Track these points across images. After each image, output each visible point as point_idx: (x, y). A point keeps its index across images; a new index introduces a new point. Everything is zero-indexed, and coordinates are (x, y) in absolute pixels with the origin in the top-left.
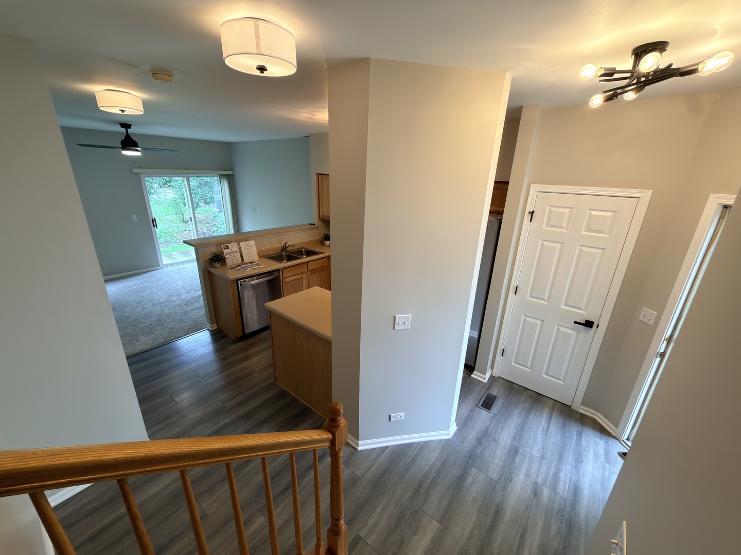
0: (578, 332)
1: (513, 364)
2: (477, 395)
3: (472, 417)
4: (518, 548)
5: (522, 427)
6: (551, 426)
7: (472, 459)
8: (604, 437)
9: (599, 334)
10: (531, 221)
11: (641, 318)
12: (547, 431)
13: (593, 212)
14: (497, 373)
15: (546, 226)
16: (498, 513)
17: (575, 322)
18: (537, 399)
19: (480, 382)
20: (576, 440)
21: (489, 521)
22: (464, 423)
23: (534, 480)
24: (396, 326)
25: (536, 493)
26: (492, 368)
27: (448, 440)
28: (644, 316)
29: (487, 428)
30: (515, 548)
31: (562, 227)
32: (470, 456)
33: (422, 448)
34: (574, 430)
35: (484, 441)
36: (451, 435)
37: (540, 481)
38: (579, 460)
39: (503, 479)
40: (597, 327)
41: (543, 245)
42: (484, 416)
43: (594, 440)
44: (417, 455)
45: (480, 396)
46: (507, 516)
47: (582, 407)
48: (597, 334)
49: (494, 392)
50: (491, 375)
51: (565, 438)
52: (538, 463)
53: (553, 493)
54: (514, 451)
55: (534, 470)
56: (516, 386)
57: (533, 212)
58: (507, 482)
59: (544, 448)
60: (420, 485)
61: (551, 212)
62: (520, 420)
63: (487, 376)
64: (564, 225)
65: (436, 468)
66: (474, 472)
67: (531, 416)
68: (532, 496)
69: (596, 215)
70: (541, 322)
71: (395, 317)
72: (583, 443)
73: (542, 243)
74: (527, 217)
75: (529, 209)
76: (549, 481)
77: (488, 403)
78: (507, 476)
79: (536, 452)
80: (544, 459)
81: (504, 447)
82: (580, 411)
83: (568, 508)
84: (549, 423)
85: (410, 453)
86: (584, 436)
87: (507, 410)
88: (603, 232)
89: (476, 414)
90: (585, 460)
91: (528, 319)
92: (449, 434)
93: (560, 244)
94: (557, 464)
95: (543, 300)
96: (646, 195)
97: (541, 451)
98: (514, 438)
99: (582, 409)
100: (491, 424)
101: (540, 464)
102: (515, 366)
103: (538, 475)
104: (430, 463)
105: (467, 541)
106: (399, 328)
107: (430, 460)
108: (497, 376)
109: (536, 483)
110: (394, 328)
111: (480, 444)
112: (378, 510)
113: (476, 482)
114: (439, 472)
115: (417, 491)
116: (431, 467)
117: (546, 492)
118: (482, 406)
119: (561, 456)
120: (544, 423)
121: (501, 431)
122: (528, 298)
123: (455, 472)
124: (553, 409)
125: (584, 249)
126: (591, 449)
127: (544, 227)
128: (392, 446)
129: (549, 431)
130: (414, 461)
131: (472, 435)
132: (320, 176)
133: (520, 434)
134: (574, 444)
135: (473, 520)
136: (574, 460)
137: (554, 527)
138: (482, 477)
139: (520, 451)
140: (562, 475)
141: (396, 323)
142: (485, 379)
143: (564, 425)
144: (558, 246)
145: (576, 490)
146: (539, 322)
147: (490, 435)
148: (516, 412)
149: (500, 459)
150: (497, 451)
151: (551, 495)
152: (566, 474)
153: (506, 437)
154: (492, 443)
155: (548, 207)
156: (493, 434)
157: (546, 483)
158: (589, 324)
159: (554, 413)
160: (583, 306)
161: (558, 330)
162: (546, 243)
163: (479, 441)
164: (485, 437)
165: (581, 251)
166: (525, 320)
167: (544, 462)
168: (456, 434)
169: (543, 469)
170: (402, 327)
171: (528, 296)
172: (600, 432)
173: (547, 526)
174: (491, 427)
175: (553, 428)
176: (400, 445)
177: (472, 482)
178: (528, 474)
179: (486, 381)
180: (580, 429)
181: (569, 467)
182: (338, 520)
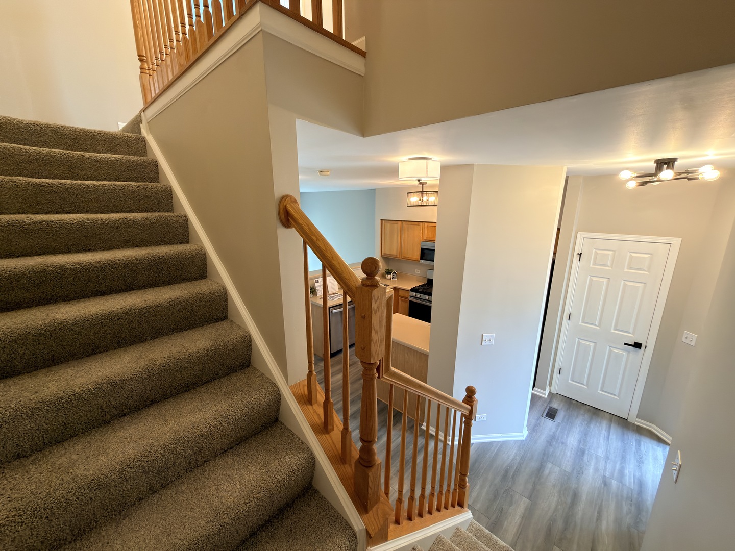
0: (629, 352)
1: (570, 381)
2: (541, 408)
3: (539, 424)
4: (597, 520)
5: (585, 435)
6: (611, 434)
7: (545, 457)
8: (661, 445)
9: (647, 354)
10: (579, 260)
11: (684, 340)
12: (608, 438)
13: (632, 254)
14: (554, 391)
15: (593, 265)
16: (576, 496)
17: (625, 344)
18: (595, 412)
19: (540, 397)
20: (636, 446)
21: (569, 500)
22: (534, 429)
23: (602, 475)
24: (483, 342)
25: (605, 483)
26: (550, 385)
27: (522, 441)
28: (686, 338)
29: (554, 433)
30: (595, 520)
31: (607, 266)
32: (544, 454)
33: (501, 446)
34: (632, 438)
35: (554, 443)
36: (525, 437)
37: (607, 474)
38: (640, 462)
39: (575, 471)
40: (646, 348)
41: (591, 280)
42: (549, 423)
43: (653, 447)
44: (499, 450)
45: (543, 408)
46: (584, 497)
47: (637, 419)
48: (645, 355)
49: (555, 405)
50: (550, 392)
51: (625, 444)
52: (604, 463)
53: (621, 484)
54: (581, 453)
55: (601, 465)
56: (574, 402)
57: (581, 253)
58: (579, 474)
59: (607, 451)
60: (507, 472)
61: (596, 254)
62: (582, 429)
63: (547, 392)
64: (609, 264)
65: (518, 461)
66: (549, 465)
67: (592, 426)
68: (603, 485)
69: (636, 257)
70: (594, 344)
71: (483, 335)
72: (642, 448)
73: (591, 278)
74: (576, 257)
75: (577, 251)
76: (616, 474)
77: (551, 414)
78: (579, 469)
79: (601, 452)
80: (608, 459)
81: (572, 449)
82: (636, 423)
83: (635, 496)
84: (609, 432)
85: (492, 449)
86: (642, 443)
87: (570, 421)
88: (643, 270)
89: (542, 423)
90: (645, 462)
91: (582, 341)
92: (523, 436)
93: (607, 279)
94: (621, 464)
95: (595, 325)
96: (677, 242)
97: (605, 453)
98: (580, 442)
99: (638, 422)
100: (557, 431)
101: (606, 463)
102: (571, 383)
103: (605, 470)
104: (511, 457)
105: (554, 513)
106: (485, 344)
107: (510, 456)
108: (555, 393)
109: (604, 477)
110: (482, 344)
111: (551, 445)
112: (478, 487)
113: (552, 473)
114: (520, 464)
115: (505, 477)
116: (513, 460)
117: (614, 483)
118: (546, 416)
119: (623, 458)
120: (604, 432)
121: (567, 436)
122: (580, 323)
123: (534, 464)
124: (611, 421)
125: (628, 283)
126: (650, 454)
127: (591, 266)
128: (476, 443)
129: (610, 438)
130: (497, 454)
131: (542, 439)
132: (383, 221)
133: (584, 439)
134: (634, 449)
135: (556, 499)
136: (636, 461)
137: (625, 508)
138: (557, 469)
139: (587, 452)
140: (627, 472)
141: (484, 339)
142: (545, 394)
143: (623, 434)
144: (605, 280)
145: (641, 484)
146: (592, 345)
147: (558, 439)
148: (578, 422)
149: (570, 457)
150: (566, 451)
151: (619, 486)
152: (630, 470)
153: (573, 440)
154: (560, 445)
155: (594, 250)
156: (560, 439)
157: (613, 477)
158: (638, 345)
159: (612, 425)
160: (631, 331)
161: (610, 351)
162: (594, 278)
163: (549, 443)
164: (552, 440)
165: (625, 285)
166: (579, 343)
167: (609, 461)
168: (527, 437)
169: (609, 466)
170: (487, 343)
171: (581, 321)
172: (657, 441)
173: (619, 506)
174: (558, 433)
175: (613, 436)
176: (483, 443)
177: (549, 473)
178: (596, 470)
179: (546, 396)
180: (638, 438)
181: (632, 466)
182: (465, 475)
